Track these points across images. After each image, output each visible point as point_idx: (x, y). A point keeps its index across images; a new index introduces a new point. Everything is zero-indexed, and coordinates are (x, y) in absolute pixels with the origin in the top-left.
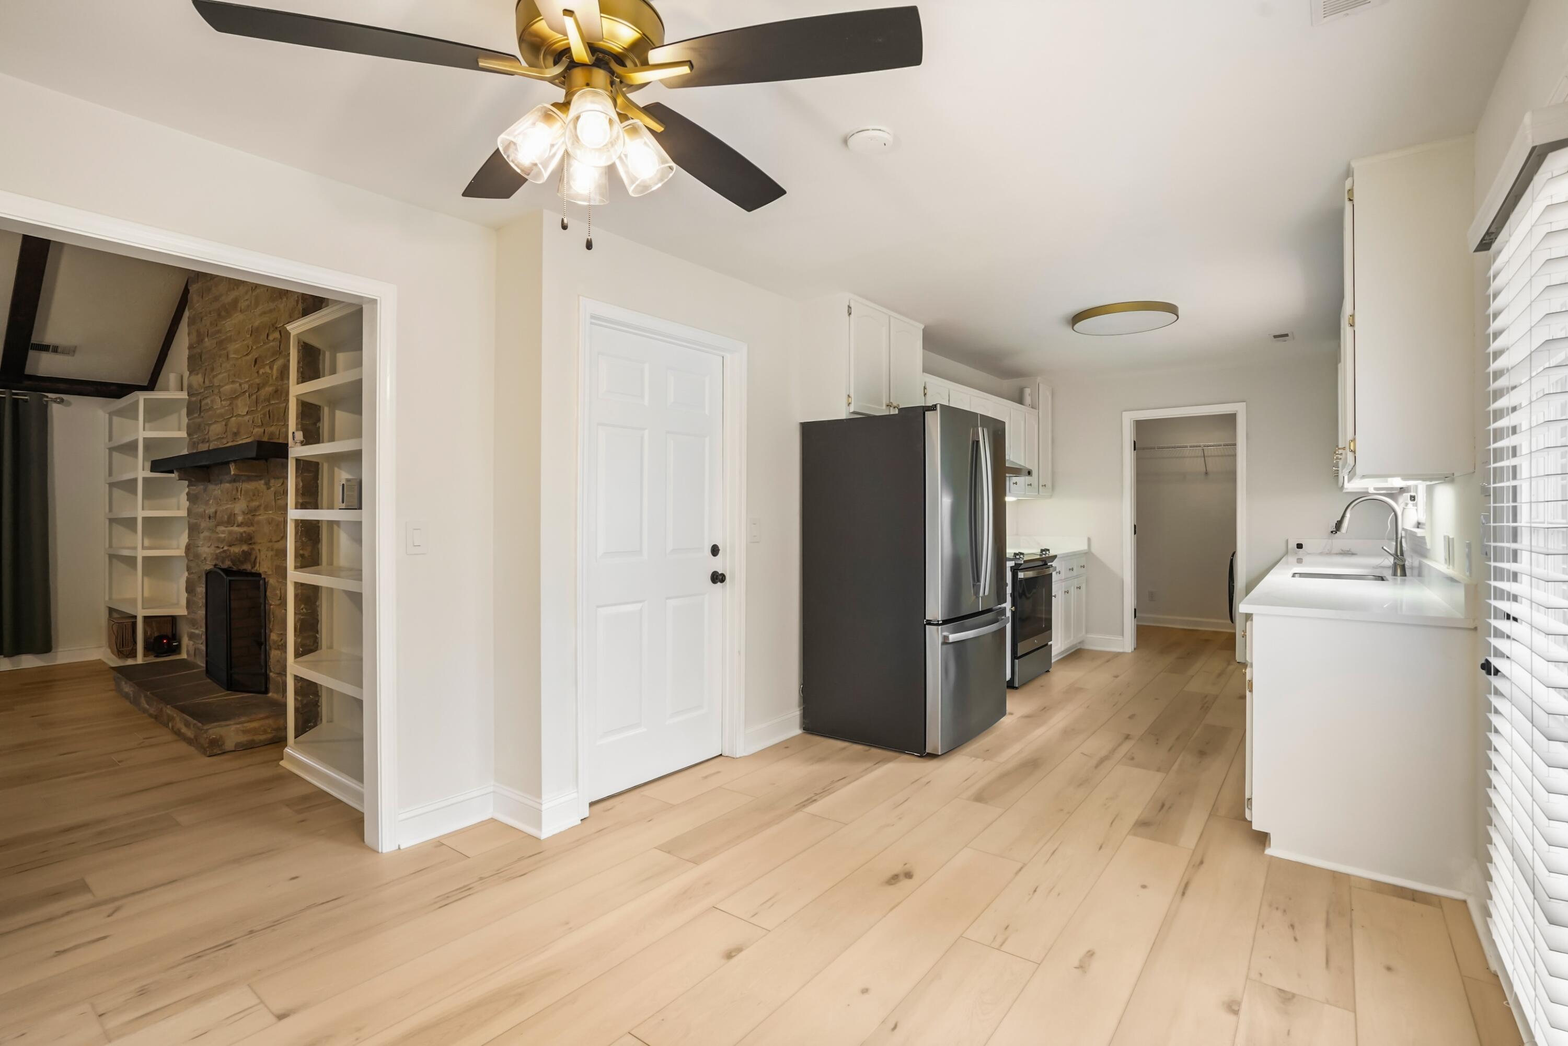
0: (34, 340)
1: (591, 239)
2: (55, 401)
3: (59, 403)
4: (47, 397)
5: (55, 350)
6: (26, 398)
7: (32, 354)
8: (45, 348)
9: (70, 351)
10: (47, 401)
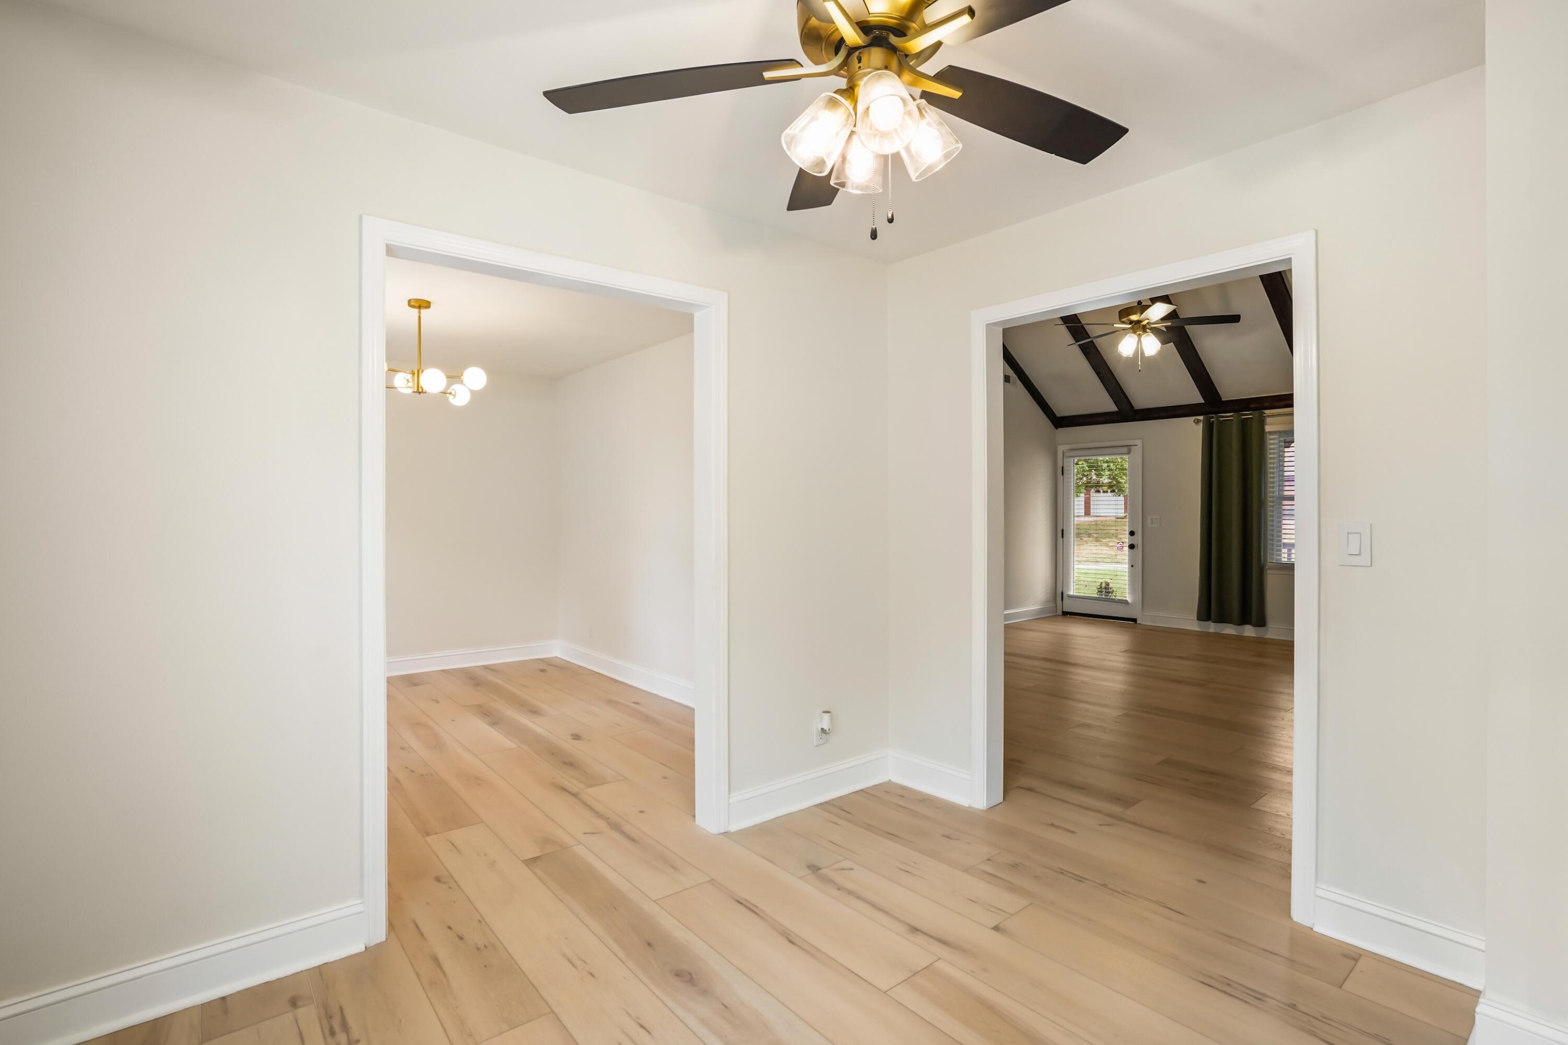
1: (876, 228)
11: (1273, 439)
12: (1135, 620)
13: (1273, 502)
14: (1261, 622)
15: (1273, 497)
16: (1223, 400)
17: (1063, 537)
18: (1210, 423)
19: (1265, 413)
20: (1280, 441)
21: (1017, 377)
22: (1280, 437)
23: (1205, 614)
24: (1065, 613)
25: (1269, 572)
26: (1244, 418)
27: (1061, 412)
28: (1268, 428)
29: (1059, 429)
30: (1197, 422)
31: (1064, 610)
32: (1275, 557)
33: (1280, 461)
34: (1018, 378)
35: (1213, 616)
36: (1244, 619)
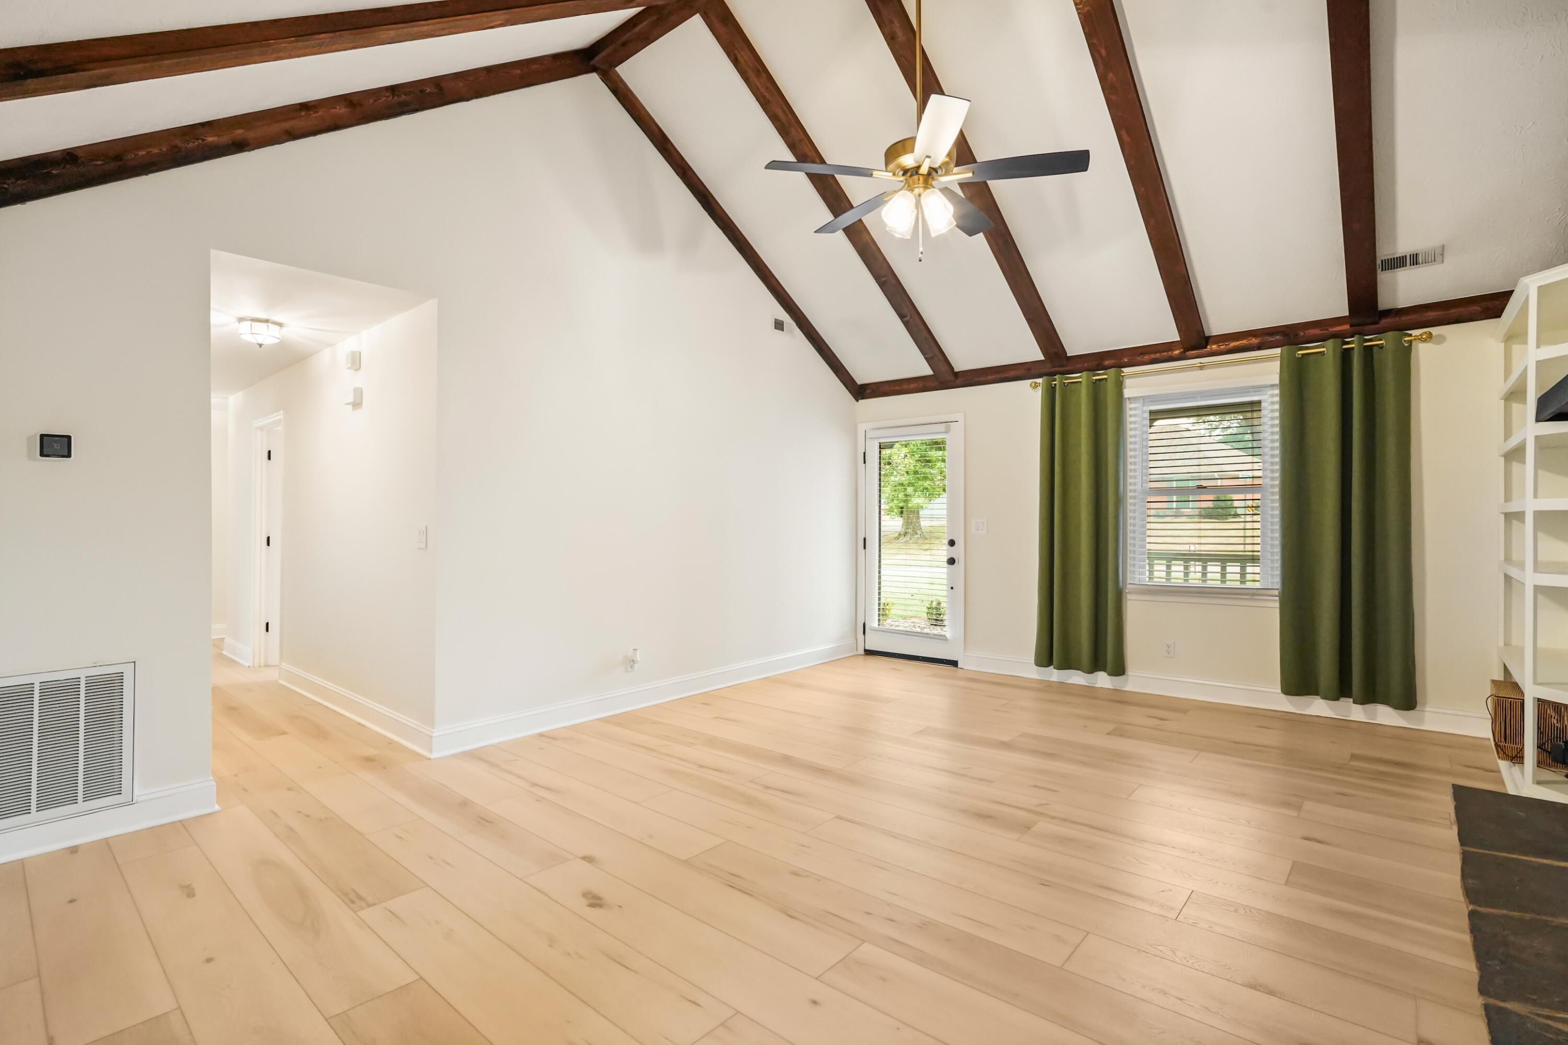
0: (1383, 252)
2: (1420, 339)
3: (1425, 341)
4: (1411, 335)
5: (1414, 260)
6: (1382, 342)
7: (1383, 277)
8: (1398, 263)
9: (1436, 256)
10: (1410, 342)
11: (1135, 409)
12: (954, 663)
13: (1135, 498)
14: (1119, 670)
15: (1135, 491)
16: (1068, 355)
17: (865, 548)
18: (1052, 387)
19: (1123, 372)
20: (1144, 412)
21: (795, 324)
22: (1143, 406)
23: (1046, 657)
24: (869, 653)
25: (1129, 597)
26: (1096, 380)
27: (861, 378)
28: (1127, 393)
29: (860, 401)
30: (1035, 386)
31: (866, 648)
32: (1137, 576)
33: (1143, 440)
34: (797, 325)
35: (1055, 662)
36: (1096, 665)
